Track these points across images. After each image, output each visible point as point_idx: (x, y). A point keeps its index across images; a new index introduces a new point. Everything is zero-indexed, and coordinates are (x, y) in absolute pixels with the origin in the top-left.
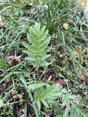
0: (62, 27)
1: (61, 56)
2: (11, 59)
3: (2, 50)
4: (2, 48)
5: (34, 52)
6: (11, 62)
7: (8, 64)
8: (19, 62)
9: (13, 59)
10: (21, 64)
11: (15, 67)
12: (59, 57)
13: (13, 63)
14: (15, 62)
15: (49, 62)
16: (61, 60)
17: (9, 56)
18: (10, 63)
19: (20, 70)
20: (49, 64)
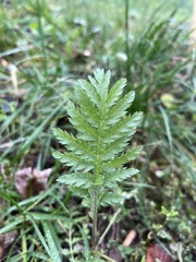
0: (158, 102)
1: (159, 174)
2: (24, 177)
3: (6, 152)
4: (6, 148)
5: (85, 157)
6: (25, 184)
7: (15, 189)
8: (46, 186)
9: (31, 176)
10: (49, 192)
11: (33, 199)
12: (153, 175)
13: (28, 188)
14: (34, 187)
15: (127, 188)
16: (159, 184)
17: (22, 168)
18: (21, 187)
19: (47, 209)
20: (128, 196)
